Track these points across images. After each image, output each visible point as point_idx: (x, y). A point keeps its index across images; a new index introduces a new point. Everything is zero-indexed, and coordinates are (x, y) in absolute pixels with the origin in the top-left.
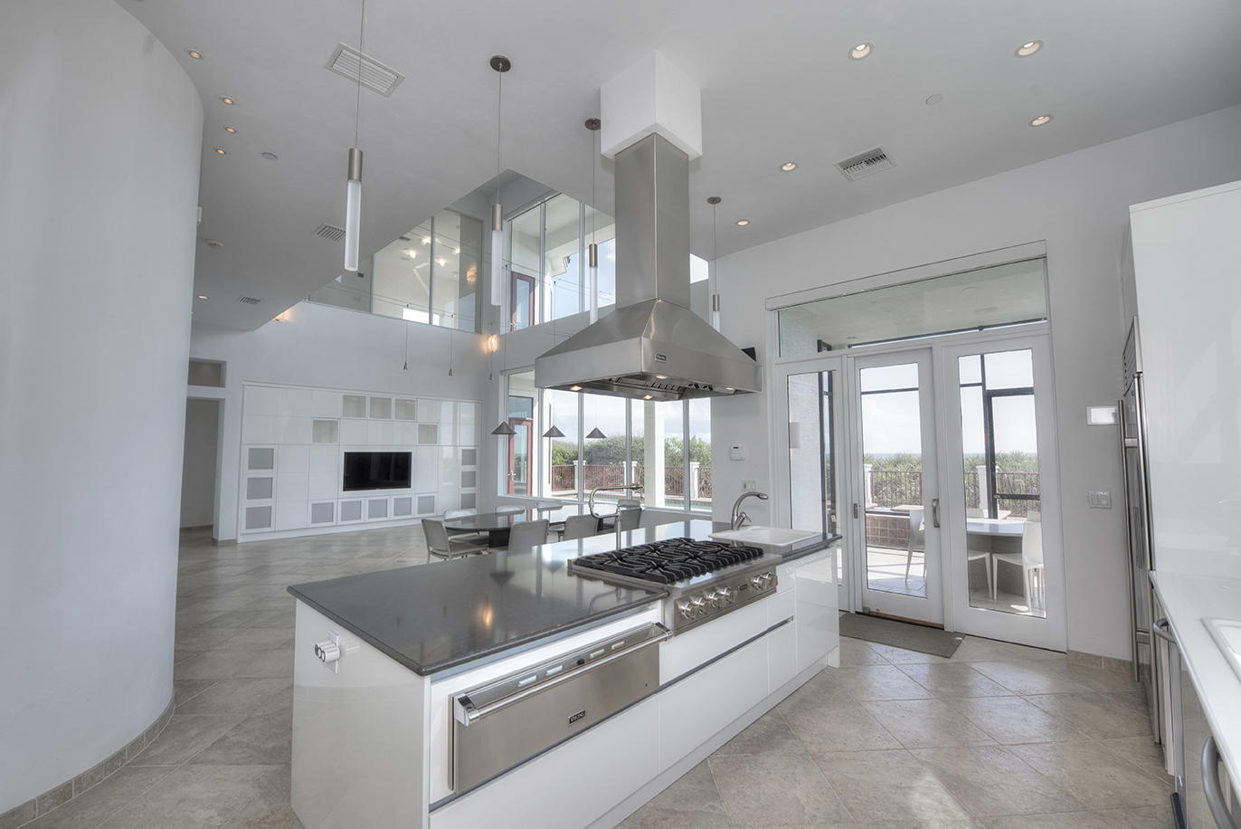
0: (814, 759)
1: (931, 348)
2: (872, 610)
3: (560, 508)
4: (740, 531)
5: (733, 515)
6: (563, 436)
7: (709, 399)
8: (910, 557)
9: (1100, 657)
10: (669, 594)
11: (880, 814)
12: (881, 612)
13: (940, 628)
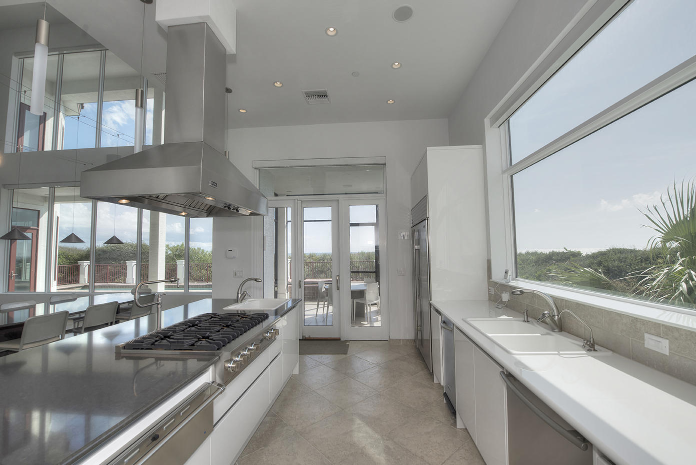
0: (301, 435)
1: (338, 200)
2: (306, 337)
3: (74, 300)
4: (242, 303)
5: (238, 293)
6: (82, 241)
7: (212, 218)
8: (318, 305)
9: (400, 340)
10: (220, 358)
11: (343, 453)
12: (311, 337)
13: (339, 339)
